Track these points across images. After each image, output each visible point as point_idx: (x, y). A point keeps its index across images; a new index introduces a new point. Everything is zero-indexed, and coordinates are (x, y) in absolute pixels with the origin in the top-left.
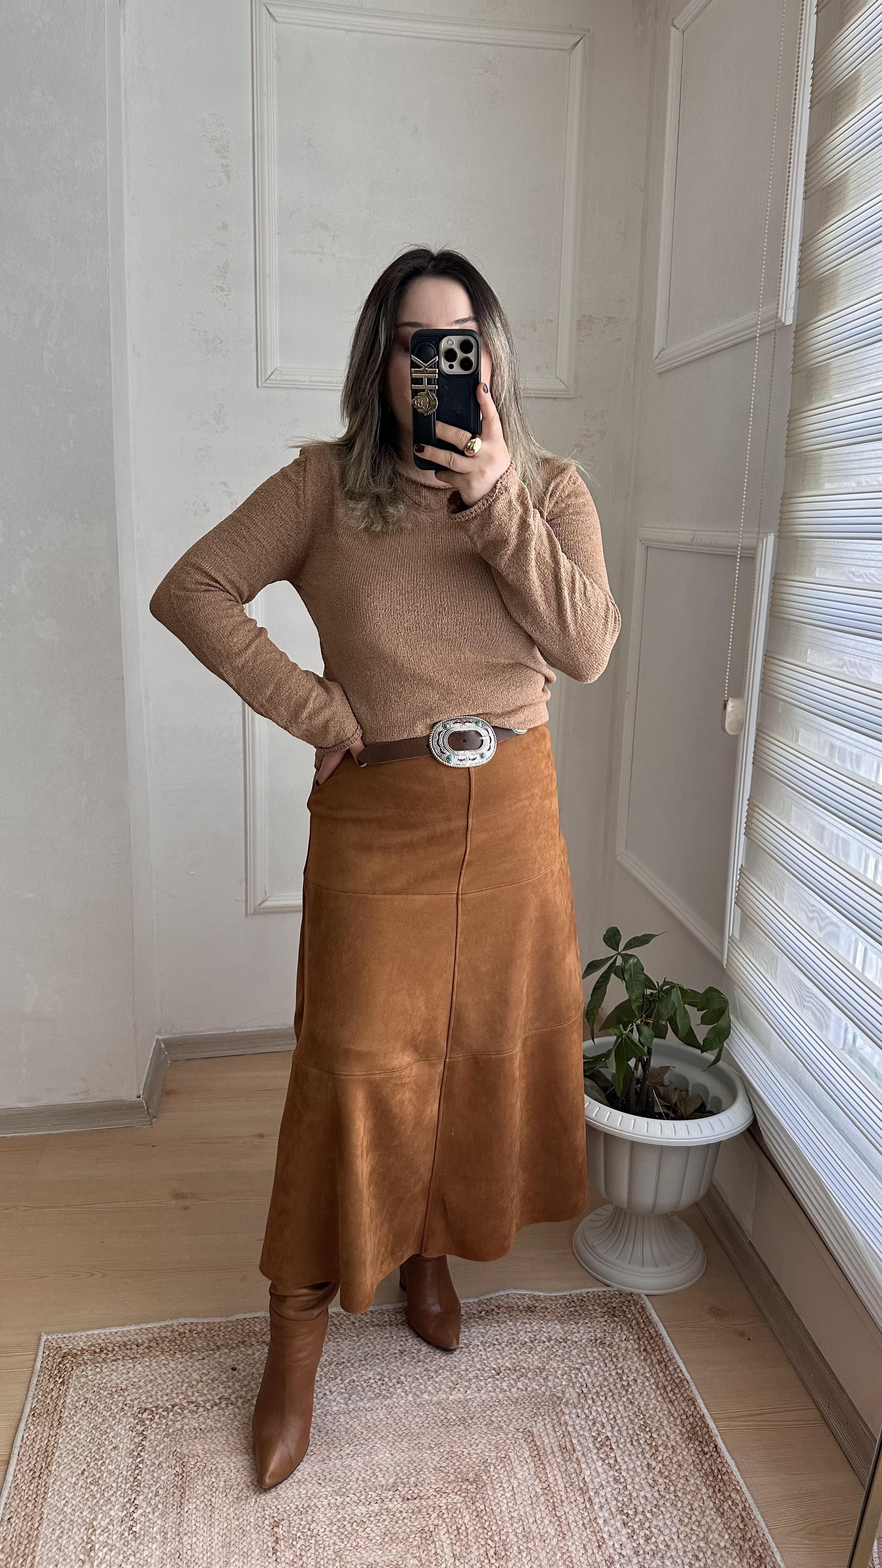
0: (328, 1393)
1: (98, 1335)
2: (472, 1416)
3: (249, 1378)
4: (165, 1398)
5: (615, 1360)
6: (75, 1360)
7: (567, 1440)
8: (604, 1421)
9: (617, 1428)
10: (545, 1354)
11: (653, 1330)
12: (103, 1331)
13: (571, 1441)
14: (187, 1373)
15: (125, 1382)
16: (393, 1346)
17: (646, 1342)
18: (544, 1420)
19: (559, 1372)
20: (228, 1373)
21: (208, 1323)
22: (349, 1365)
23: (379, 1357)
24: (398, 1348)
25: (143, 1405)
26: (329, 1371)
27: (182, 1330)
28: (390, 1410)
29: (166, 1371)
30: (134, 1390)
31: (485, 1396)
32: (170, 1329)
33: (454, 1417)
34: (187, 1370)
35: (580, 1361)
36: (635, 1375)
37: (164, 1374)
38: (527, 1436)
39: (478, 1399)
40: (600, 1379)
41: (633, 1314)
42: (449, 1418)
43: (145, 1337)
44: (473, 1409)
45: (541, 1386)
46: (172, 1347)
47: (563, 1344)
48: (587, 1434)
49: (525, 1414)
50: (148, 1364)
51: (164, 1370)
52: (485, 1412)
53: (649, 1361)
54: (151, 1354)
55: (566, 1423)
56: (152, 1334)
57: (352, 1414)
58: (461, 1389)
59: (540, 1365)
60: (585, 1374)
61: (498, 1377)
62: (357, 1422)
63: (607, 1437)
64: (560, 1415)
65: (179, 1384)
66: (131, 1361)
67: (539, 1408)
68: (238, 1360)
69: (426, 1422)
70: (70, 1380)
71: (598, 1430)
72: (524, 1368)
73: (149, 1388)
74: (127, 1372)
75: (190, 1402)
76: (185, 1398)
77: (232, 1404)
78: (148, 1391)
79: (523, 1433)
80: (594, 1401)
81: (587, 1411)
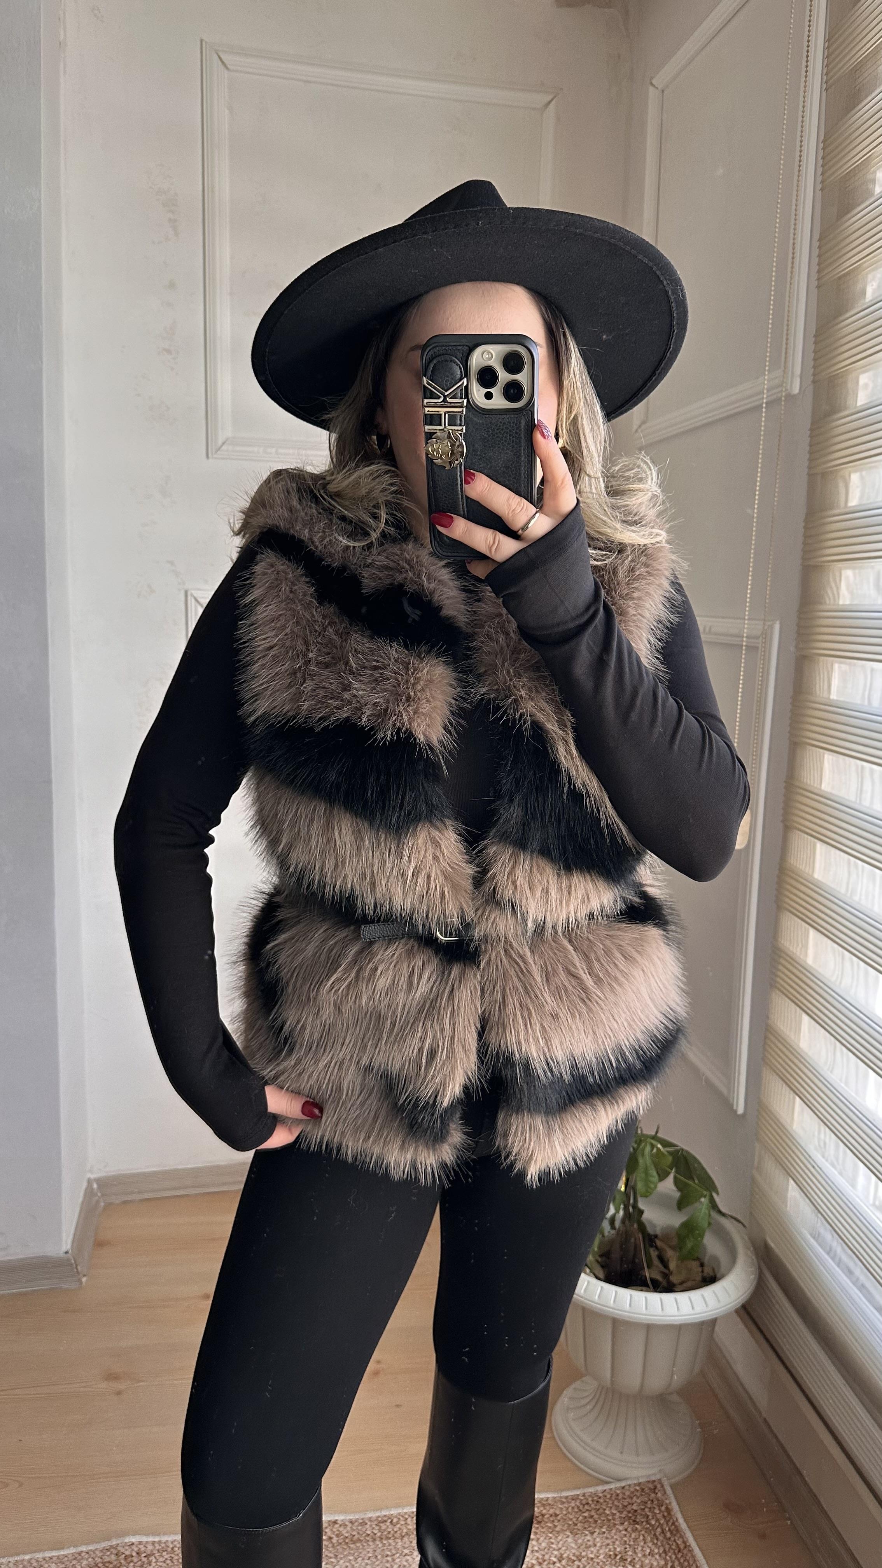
11: (681, 1540)
17: (674, 1557)
27: (127, 1553)
32: (115, 1552)
41: (657, 1520)
47: (577, 1563)
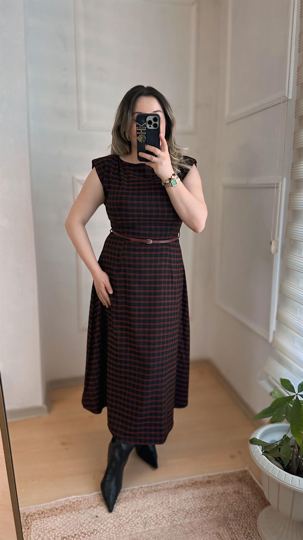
0: (136, 524)
1: (40, 507)
2: (195, 529)
3: (103, 520)
4: (71, 532)
5: (245, 499)
6: (32, 518)
7: (234, 535)
8: (246, 526)
9: (251, 529)
10: (218, 500)
12: (41, 505)
13: (235, 536)
14: (78, 520)
15: (54, 526)
16: (158, 501)
18: (223, 528)
19: (225, 507)
20: (95, 519)
21: (83, 497)
22: (143, 511)
23: (154, 506)
24: (161, 501)
25: (63, 536)
26: (135, 514)
27: (73, 501)
28: (162, 529)
29: (70, 520)
30: (58, 529)
31: (198, 520)
32: (69, 501)
33: (188, 530)
34: (78, 519)
35: (232, 501)
36: (254, 505)
37: (69, 521)
38: (218, 535)
39: (196, 521)
40: (241, 508)
41: (248, 481)
42: (186, 530)
43: (59, 505)
44: (195, 526)
45: (218, 513)
46: (70, 509)
47: (224, 495)
48: (241, 532)
49: (216, 526)
50: (62, 517)
51: (69, 519)
52: (200, 526)
53: (258, 499)
54: (63, 513)
55: (232, 528)
56: (62, 503)
57: (147, 532)
58: (189, 518)
59: (217, 505)
60: (235, 507)
61: (202, 511)
62: (151, 535)
63: (249, 533)
64: (228, 525)
65: (76, 525)
66: (55, 516)
67: (220, 523)
68: (98, 513)
69: (178, 533)
70: (31, 527)
71: (244, 530)
72: (211, 507)
73: (64, 528)
74: (55, 522)
75: (82, 533)
76: (79, 531)
77: (99, 532)
78: (64, 529)
79: (216, 534)
80: (240, 518)
81: (239, 522)
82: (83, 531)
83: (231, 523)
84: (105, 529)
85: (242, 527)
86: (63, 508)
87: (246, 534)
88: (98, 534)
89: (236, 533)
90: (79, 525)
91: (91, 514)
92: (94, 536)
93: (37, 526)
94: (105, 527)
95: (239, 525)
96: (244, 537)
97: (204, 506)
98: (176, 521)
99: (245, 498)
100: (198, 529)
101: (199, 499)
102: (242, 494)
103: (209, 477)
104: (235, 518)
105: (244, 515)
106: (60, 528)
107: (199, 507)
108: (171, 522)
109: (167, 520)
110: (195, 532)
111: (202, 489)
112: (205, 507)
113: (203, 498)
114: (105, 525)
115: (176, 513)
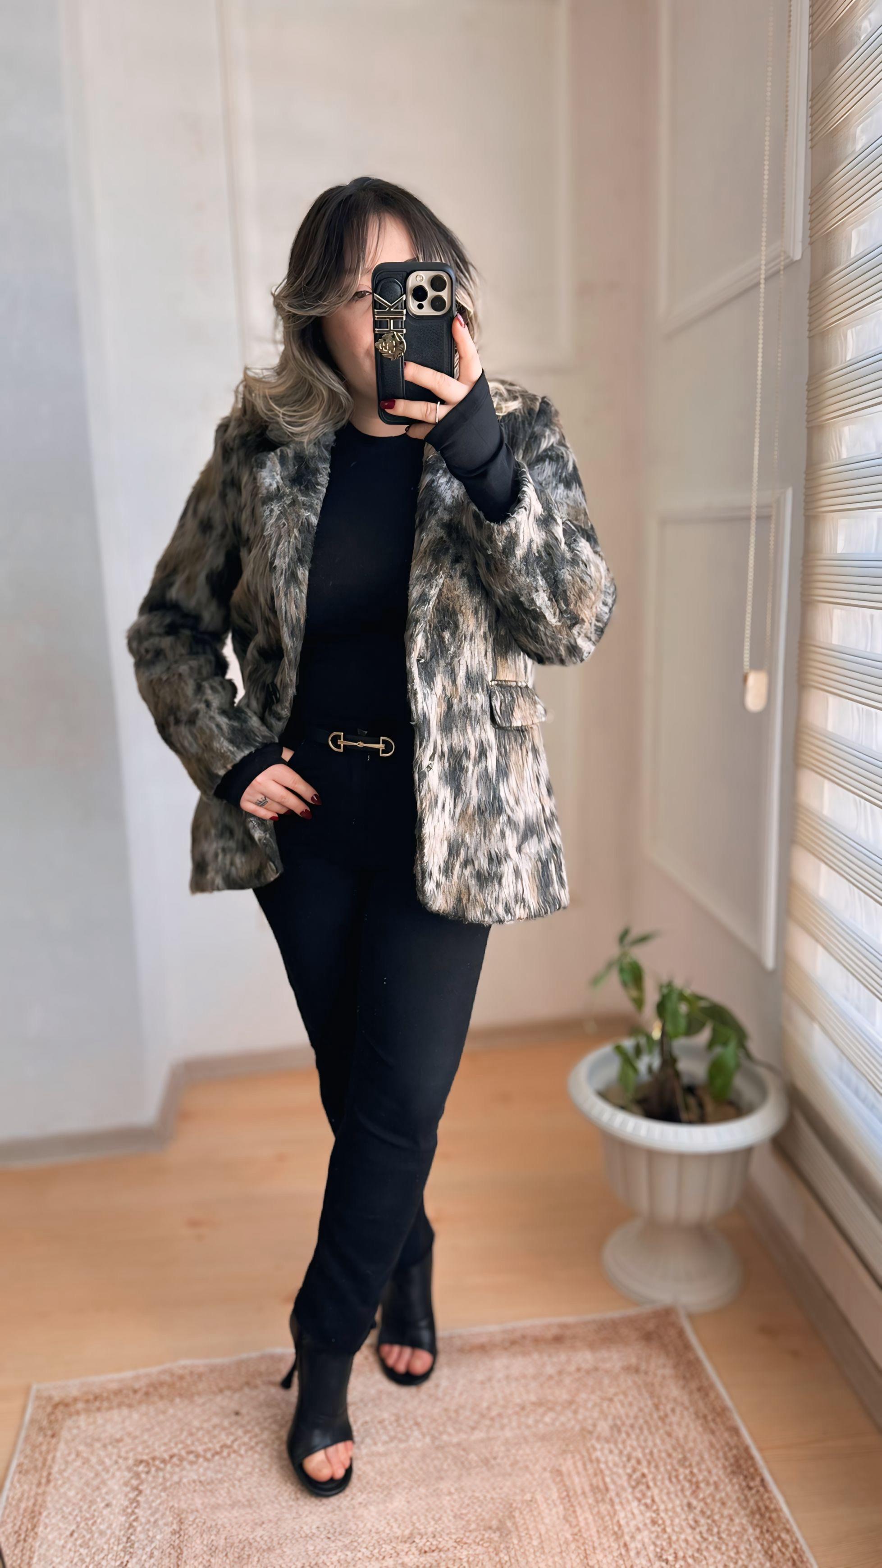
1: (93, 1381)
2: (495, 1456)
3: (253, 1423)
4: (163, 1448)
6: (67, 1410)
7: (600, 1478)
8: (640, 1455)
10: (574, 1386)
11: (693, 1356)
12: (96, 1378)
13: (604, 1480)
14: (186, 1420)
15: (121, 1433)
19: (590, 1405)
20: (231, 1418)
25: (140, 1457)
27: (182, 1373)
28: (406, 1454)
29: (164, 1418)
30: (130, 1441)
31: (509, 1434)
32: (168, 1372)
33: (476, 1458)
34: (187, 1417)
35: (612, 1391)
36: (673, 1404)
38: (555, 1476)
40: (635, 1409)
41: (671, 1339)
43: (141, 1382)
44: (496, 1449)
45: (569, 1419)
46: (170, 1392)
47: (594, 1374)
48: (621, 1471)
49: (554, 1452)
50: (145, 1411)
52: (508, 1450)
53: (688, 1389)
54: (149, 1401)
56: (151, 1378)
59: (569, 1398)
60: (619, 1406)
61: (523, 1413)
63: (644, 1473)
64: (591, 1450)
66: (126, 1409)
68: (242, 1403)
70: (61, 1433)
71: (633, 1466)
72: (551, 1402)
73: (146, 1437)
74: (123, 1422)
75: (190, 1452)
76: (184, 1448)
77: (235, 1452)
78: (145, 1442)
79: (551, 1472)
80: (628, 1435)
81: (620, 1446)
82: (193, 1448)
83: (598, 1446)
84: (253, 1444)
85: (629, 1459)
86: (151, 1390)
87: (634, 1477)
88: (233, 1456)
89: (607, 1472)
90: (185, 1434)
91: (222, 1408)
92: (222, 1461)
93: (75, 1431)
94: (254, 1440)
95: (621, 1452)
96: (629, 1483)
97: (533, 1398)
98: (449, 1434)
99: (653, 1385)
100: (502, 1458)
101: (523, 1381)
102: (646, 1373)
103: (564, 1326)
104: (612, 1436)
105: (641, 1429)
106: (136, 1438)
107: (518, 1401)
108: (434, 1438)
109: (425, 1430)
110: (493, 1466)
111: (536, 1356)
112: (534, 1404)
113: (535, 1377)
114: (256, 1436)
115: (453, 1415)
